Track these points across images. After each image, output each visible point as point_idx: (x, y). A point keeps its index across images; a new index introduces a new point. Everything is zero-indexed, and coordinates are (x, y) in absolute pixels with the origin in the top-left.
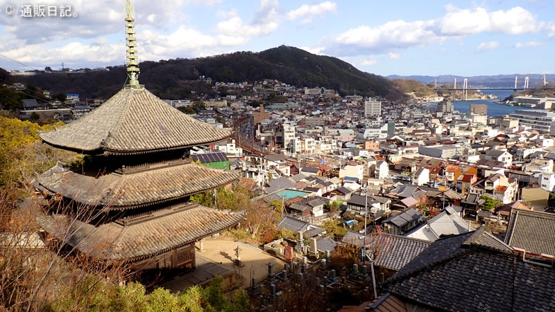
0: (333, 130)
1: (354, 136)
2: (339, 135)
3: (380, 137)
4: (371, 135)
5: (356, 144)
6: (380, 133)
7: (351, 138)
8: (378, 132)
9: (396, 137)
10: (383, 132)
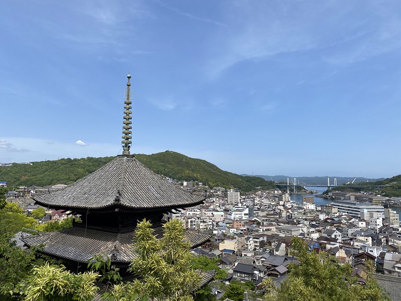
0: (208, 213)
1: (224, 217)
2: (213, 216)
3: (244, 218)
4: (237, 216)
5: (227, 223)
6: (243, 215)
7: (222, 219)
8: (241, 214)
9: (255, 218)
10: (245, 214)
